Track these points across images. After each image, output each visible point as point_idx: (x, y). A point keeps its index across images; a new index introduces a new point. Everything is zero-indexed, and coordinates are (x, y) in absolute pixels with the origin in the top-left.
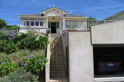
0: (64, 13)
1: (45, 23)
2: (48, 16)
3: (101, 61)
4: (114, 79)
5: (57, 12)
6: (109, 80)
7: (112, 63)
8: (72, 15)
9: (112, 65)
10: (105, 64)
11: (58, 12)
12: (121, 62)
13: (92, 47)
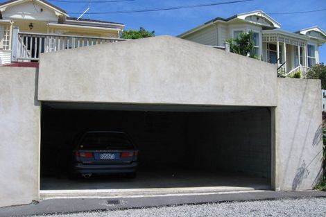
0: (58, 13)
1: (5, 39)
2: (14, 19)
3: (82, 146)
4: (98, 194)
5: (39, 10)
6: (84, 195)
7: (112, 153)
8: (89, 20)
9: (112, 157)
10: (93, 153)
11: (42, 10)
12: (136, 151)
13: (38, 109)
